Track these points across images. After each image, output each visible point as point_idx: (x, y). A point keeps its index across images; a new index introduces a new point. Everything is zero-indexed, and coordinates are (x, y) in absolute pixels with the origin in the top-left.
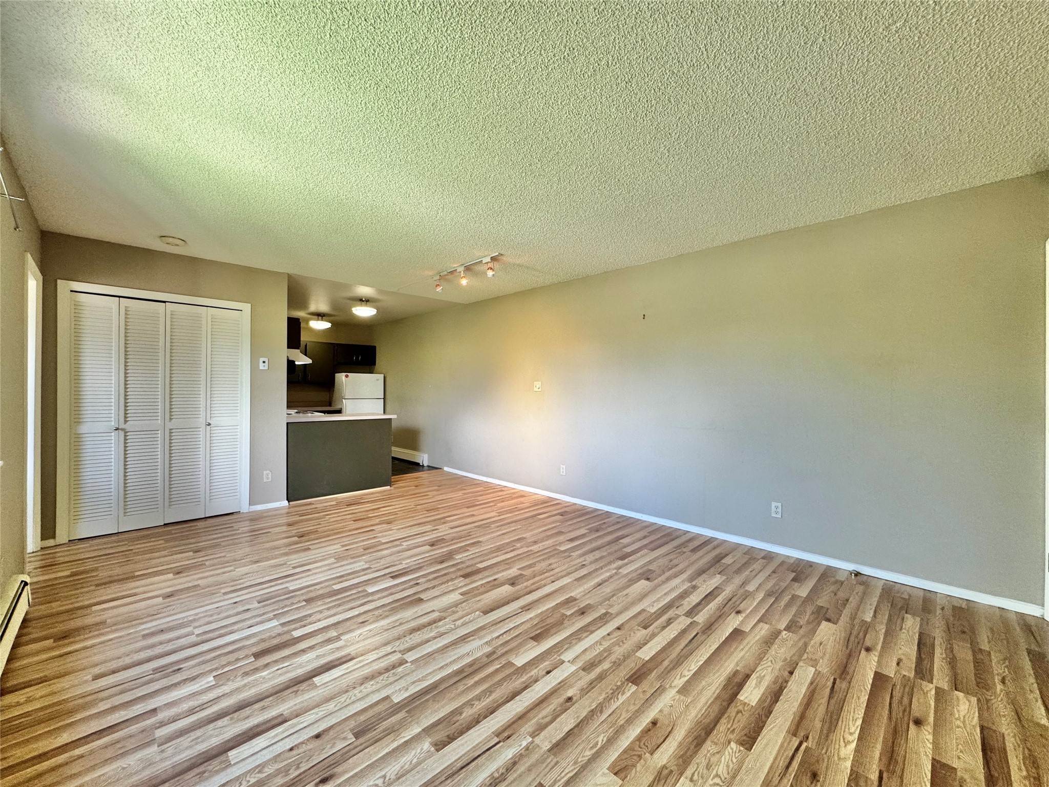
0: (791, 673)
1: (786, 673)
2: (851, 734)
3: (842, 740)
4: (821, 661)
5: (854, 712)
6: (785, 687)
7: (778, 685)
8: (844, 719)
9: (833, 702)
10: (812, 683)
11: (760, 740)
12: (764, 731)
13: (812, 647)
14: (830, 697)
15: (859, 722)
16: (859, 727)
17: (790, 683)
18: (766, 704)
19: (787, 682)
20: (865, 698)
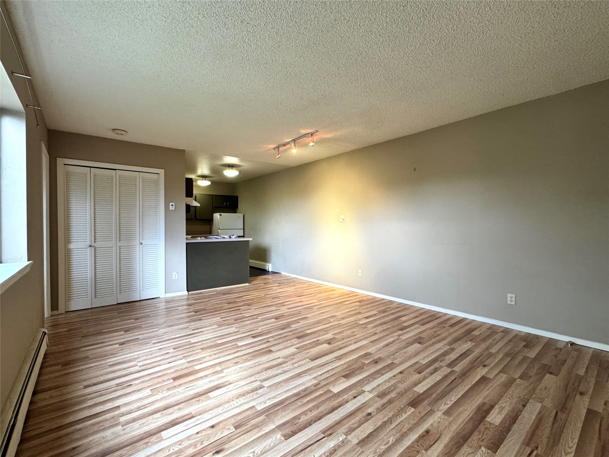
0: (524, 406)
1: (521, 406)
2: (570, 448)
3: (563, 451)
4: (546, 399)
5: (572, 434)
6: (520, 415)
7: (514, 414)
8: (565, 438)
9: (556, 425)
10: (539, 413)
11: (503, 447)
12: (505, 442)
13: (539, 390)
14: (553, 423)
15: (576, 440)
16: (576, 444)
17: (523, 413)
18: (506, 425)
19: (521, 411)
20: (580, 425)
